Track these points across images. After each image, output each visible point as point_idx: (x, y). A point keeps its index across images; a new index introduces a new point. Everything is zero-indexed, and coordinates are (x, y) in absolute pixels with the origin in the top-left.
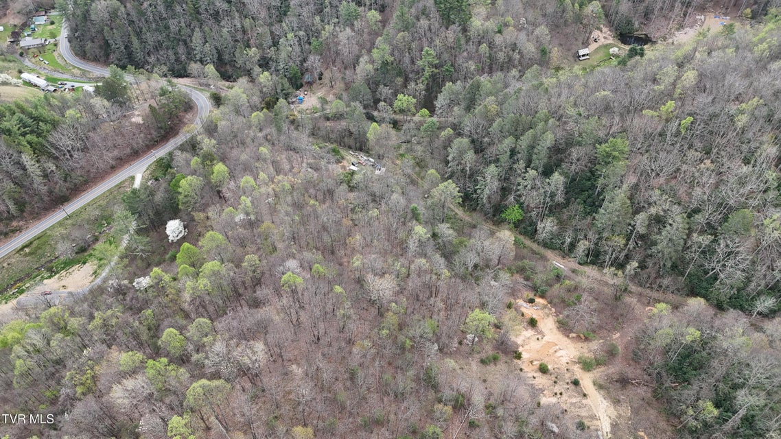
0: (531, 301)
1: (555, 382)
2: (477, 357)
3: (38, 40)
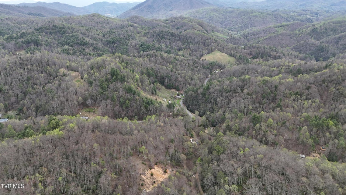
0: (173, 170)
2: (143, 161)
3: (180, 97)
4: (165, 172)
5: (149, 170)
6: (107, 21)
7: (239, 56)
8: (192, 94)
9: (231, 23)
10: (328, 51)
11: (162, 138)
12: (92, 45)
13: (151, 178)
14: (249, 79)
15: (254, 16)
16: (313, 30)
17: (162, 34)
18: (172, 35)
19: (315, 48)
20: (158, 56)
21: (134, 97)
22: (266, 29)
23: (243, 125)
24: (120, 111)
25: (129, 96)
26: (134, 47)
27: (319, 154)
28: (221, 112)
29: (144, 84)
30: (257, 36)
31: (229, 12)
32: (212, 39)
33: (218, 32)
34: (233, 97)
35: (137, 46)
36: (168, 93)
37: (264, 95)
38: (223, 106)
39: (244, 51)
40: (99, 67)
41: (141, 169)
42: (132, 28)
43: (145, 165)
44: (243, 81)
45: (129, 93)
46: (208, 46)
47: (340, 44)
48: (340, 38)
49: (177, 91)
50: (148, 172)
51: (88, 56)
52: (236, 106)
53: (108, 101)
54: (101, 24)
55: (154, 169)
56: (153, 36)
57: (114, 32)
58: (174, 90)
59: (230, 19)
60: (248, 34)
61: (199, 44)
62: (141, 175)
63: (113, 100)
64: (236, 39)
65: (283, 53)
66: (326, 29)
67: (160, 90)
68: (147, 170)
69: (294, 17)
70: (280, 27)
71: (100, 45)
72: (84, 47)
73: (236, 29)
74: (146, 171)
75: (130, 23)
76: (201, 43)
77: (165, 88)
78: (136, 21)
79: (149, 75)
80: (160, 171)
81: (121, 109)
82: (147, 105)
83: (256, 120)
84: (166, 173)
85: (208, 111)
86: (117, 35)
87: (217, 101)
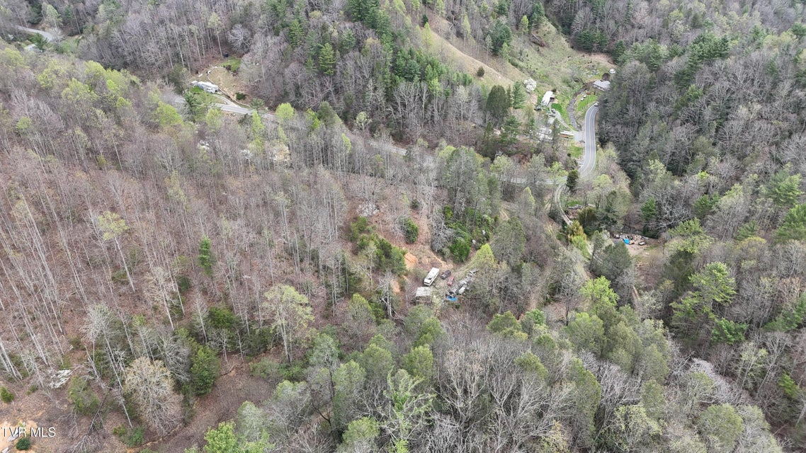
25: (346, 30)
49: (615, 63)
53: (275, 39)
67: (543, 50)
77: (567, 45)
85: (654, 158)
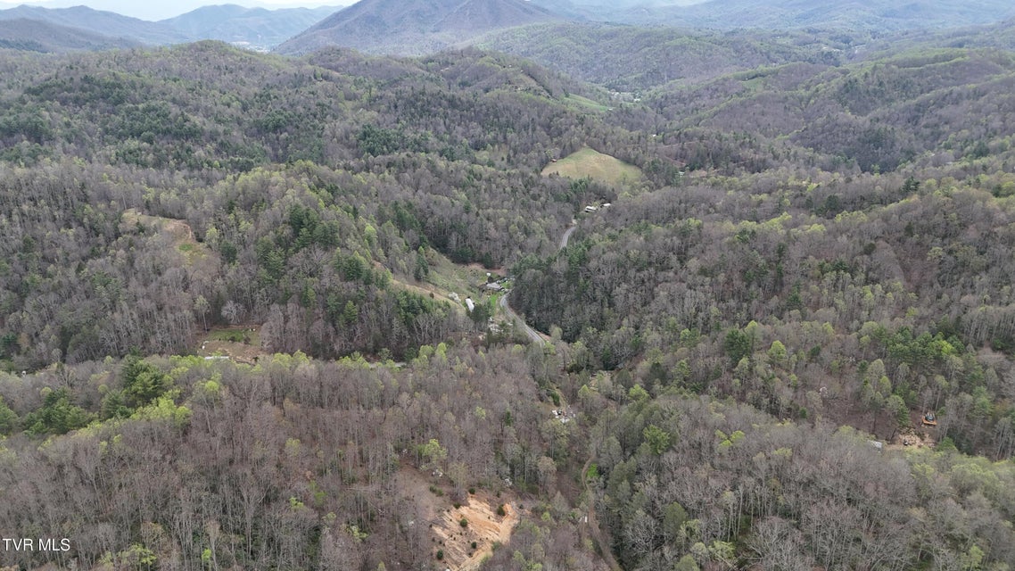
0: (521, 507)
1: (461, 534)
2: (433, 485)
3: (498, 287)
4: (501, 513)
5: (454, 509)
6: (250, 64)
7: (653, 163)
8: (535, 278)
9: (612, 69)
10: (893, 144)
11: (481, 412)
12: (213, 137)
13: (464, 533)
14: (699, 227)
15: (676, 48)
16: (846, 85)
17: (423, 100)
18: (452, 103)
19: (856, 137)
20: (423, 166)
21: (368, 290)
22: (715, 83)
23: (700, 363)
24: (327, 335)
25: (350, 288)
26: (344, 140)
27: (919, 435)
28: (626, 326)
29: (390, 252)
30: (692, 104)
31: (606, 37)
32: (568, 114)
33: (578, 94)
34: (657, 283)
35: (352, 137)
36: (460, 277)
37: (750, 275)
38: (632, 310)
39: (662, 147)
40: (253, 203)
41: (431, 509)
42: (330, 85)
43: (440, 494)
44: (684, 233)
45: (352, 279)
46: (560, 134)
47: (923, 124)
48: (920, 108)
49: (487, 267)
50: (450, 518)
51: (204, 171)
52: (670, 308)
53: (291, 306)
54: (231, 72)
55: (468, 505)
56: (396, 107)
57: (275, 97)
58: (476, 267)
59: (608, 55)
60: (666, 99)
61: (534, 130)
62: (434, 528)
63: (304, 301)
64: (633, 112)
65: (773, 153)
66: (881, 84)
67: (439, 269)
68: (448, 511)
69: (786, 49)
70: (753, 78)
71: (237, 136)
72: (188, 144)
73: (627, 84)
74: (445, 513)
75: (321, 71)
76: (538, 128)
77: (449, 261)
78: (338, 62)
79: (401, 224)
80: (486, 510)
81: (331, 329)
82: (410, 315)
83: (737, 348)
84: (504, 515)
85: (587, 326)
86: (286, 107)
87: (613, 294)
